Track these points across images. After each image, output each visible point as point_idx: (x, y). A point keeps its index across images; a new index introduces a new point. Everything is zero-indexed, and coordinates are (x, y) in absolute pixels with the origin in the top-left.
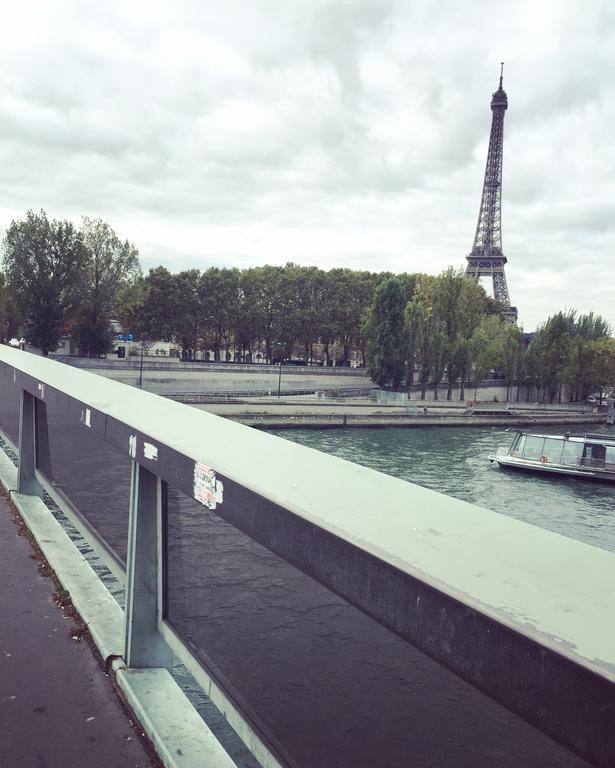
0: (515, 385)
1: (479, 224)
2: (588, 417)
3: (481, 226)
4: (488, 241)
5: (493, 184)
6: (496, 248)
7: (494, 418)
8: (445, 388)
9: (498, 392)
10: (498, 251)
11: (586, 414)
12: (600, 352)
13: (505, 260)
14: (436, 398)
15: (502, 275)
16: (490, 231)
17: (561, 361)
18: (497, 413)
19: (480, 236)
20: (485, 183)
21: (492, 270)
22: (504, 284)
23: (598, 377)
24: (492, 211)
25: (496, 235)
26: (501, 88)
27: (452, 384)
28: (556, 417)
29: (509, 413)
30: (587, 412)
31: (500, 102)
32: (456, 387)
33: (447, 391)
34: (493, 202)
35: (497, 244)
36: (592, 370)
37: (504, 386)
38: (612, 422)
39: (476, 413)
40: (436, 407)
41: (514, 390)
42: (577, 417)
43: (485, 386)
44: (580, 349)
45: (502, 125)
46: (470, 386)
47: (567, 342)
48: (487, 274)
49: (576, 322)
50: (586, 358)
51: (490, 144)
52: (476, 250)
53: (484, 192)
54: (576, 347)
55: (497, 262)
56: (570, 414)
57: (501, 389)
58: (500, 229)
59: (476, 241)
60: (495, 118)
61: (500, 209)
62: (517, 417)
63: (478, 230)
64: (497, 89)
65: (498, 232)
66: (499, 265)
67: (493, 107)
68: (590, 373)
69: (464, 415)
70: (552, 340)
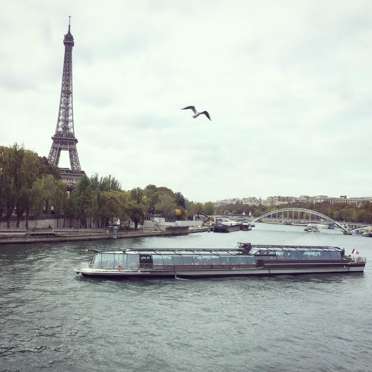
0: (62, 218)
1: (59, 117)
2: (103, 235)
3: (61, 118)
4: (66, 128)
5: (67, 92)
6: (71, 133)
7: (44, 238)
8: (15, 220)
9: (51, 222)
10: (72, 135)
11: (102, 234)
12: (109, 198)
13: (76, 141)
14: (8, 226)
15: (75, 150)
16: (66, 122)
17: (87, 203)
18: (46, 234)
19: (60, 124)
20: (62, 91)
21: (68, 147)
22: (76, 156)
23: (108, 212)
24: (67, 109)
25: (70, 125)
26: (69, 32)
27: (20, 218)
28: (83, 236)
29: (54, 234)
30: (102, 232)
31: (69, 41)
32: (23, 219)
33: (16, 223)
34: (68, 104)
35: (71, 131)
36: (105, 208)
37: (55, 218)
38: (116, 238)
39: (32, 235)
40: (5, 232)
41: (62, 220)
42: (96, 235)
43: (43, 219)
44: (99, 196)
45: (71, 55)
46: (32, 218)
47: (89, 192)
48: (65, 149)
49: (99, 180)
50: (102, 202)
51: (64, 66)
52: (58, 134)
53: (62, 97)
54: (97, 195)
55: (72, 141)
56: (92, 234)
57: (54, 220)
58: (72, 121)
59: (58, 127)
60: (66, 51)
61: (72, 108)
62: (59, 236)
63: (59, 120)
64: (67, 33)
65: (71, 123)
66: (73, 144)
67: (65, 43)
68: (104, 210)
69: (24, 237)
70: (81, 190)
